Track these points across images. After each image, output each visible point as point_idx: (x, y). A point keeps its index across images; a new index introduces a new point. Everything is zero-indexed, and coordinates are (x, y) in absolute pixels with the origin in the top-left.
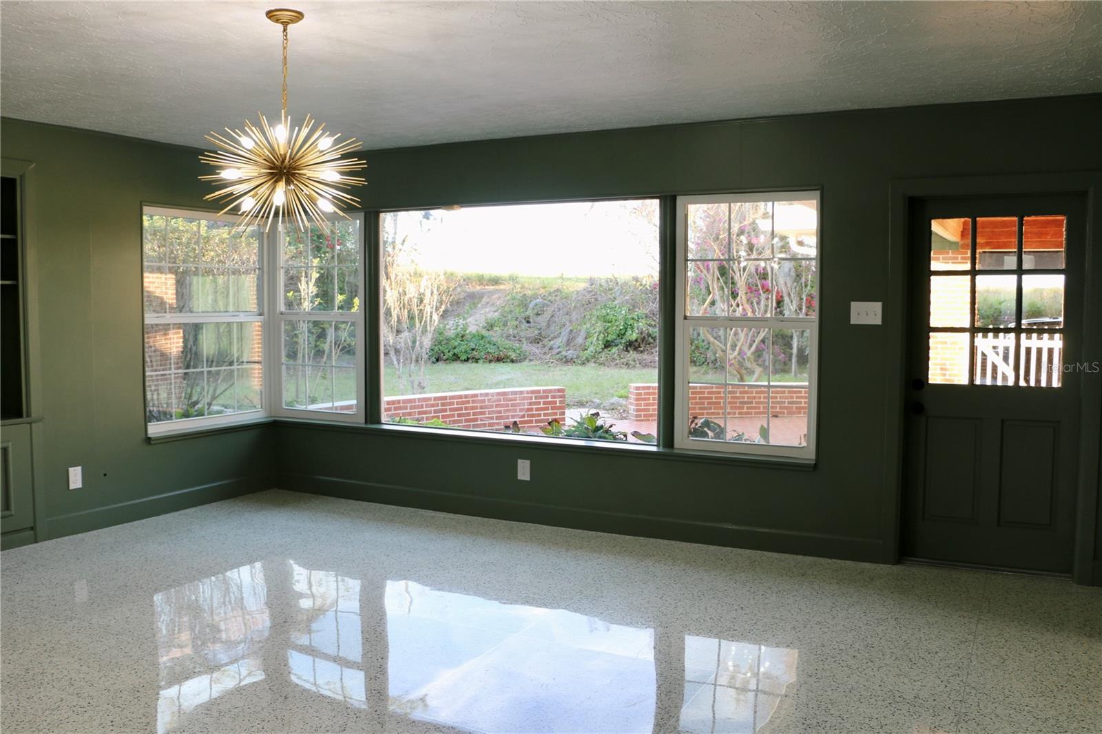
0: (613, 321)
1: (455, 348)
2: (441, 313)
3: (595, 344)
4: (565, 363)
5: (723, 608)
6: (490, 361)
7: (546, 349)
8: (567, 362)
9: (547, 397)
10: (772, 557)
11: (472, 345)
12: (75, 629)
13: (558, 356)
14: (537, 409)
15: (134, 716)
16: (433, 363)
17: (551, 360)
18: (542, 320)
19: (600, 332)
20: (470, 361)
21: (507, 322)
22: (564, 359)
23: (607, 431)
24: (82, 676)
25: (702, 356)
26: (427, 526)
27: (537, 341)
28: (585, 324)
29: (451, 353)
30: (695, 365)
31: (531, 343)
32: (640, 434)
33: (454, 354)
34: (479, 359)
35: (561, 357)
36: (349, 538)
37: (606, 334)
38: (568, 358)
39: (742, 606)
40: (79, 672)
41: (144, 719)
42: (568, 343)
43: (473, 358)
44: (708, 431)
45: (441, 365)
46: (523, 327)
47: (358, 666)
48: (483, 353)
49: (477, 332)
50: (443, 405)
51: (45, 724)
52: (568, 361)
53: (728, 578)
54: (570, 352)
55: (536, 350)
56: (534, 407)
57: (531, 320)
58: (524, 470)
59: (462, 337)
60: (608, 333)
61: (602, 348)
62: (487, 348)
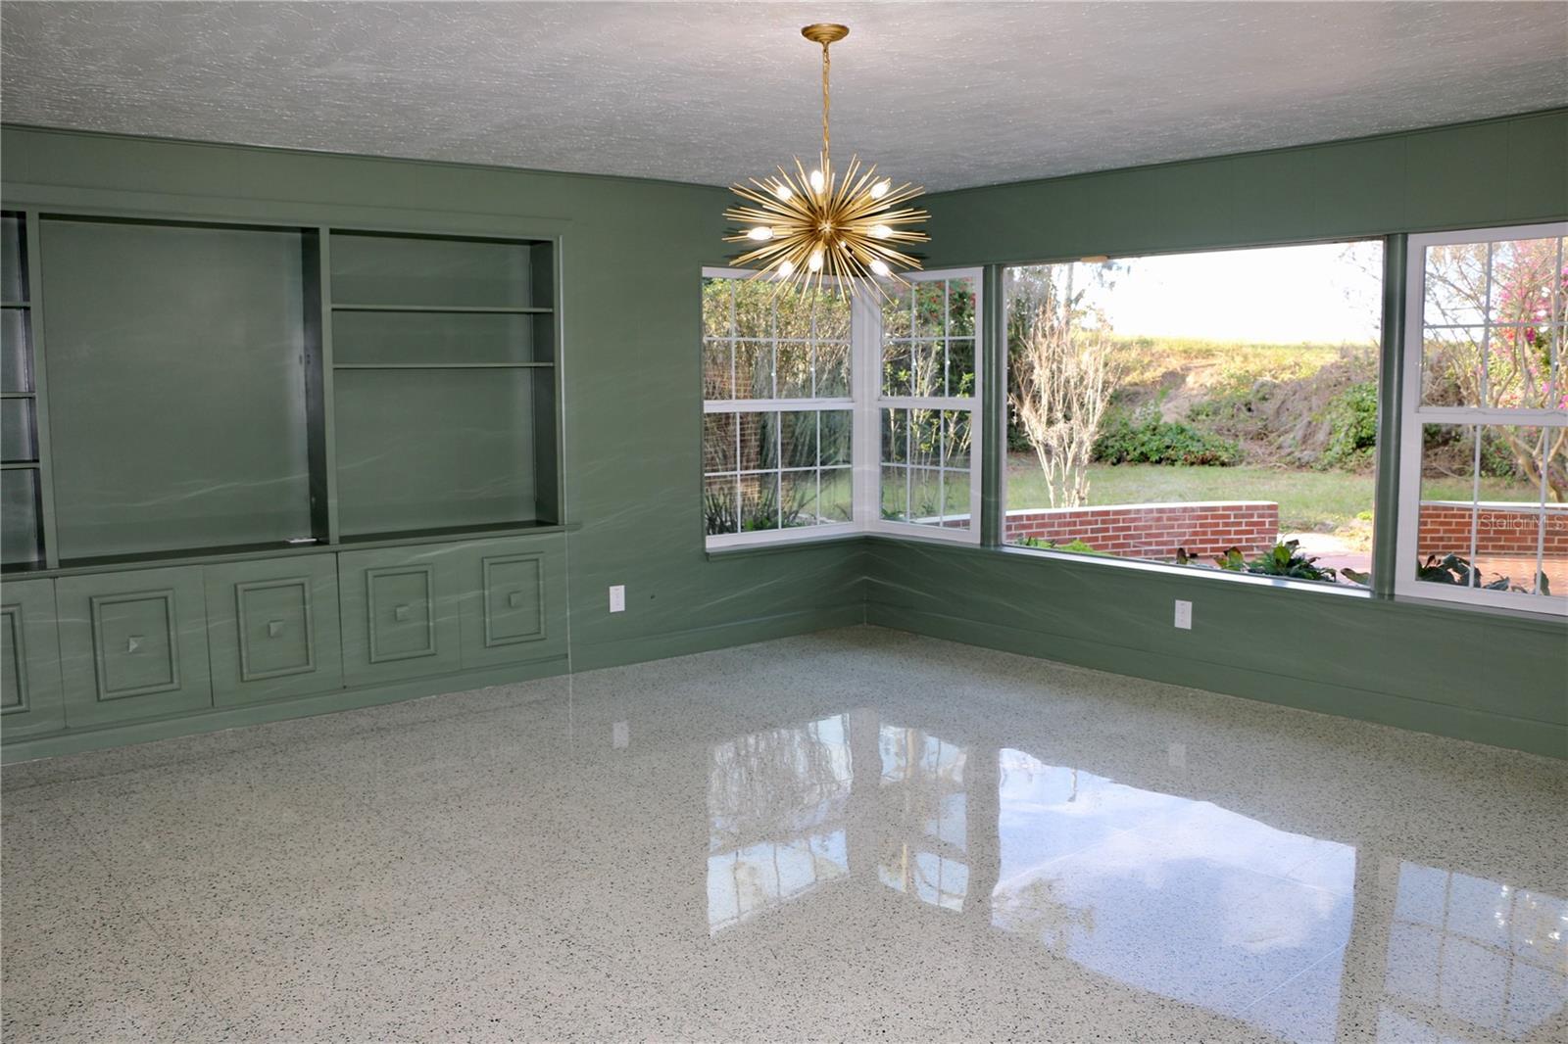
0: (1371, 409)
1: (1143, 445)
2: (1108, 398)
3: (1343, 441)
4: (1298, 467)
5: (1432, 826)
6: (1192, 464)
7: (1273, 448)
8: (1300, 467)
9: (1252, 516)
10: (1533, 762)
11: (1167, 441)
12: (595, 776)
13: (1288, 458)
14: (1237, 533)
15: (637, 880)
16: (1114, 464)
17: (1278, 464)
18: (1269, 407)
19: (1351, 426)
20: (1164, 463)
21: (1220, 409)
22: (1297, 463)
23: (1308, 567)
24: (590, 828)
25: (1505, 462)
26: (1049, 682)
27: (1260, 436)
28: (1330, 413)
29: (1138, 451)
30: (1494, 475)
31: (1252, 439)
32: (1354, 573)
33: (1142, 453)
34: (1176, 460)
35: (1293, 460)
36: (944, 692)
37: (1360, 429)
38: (1302, 461)
39: (1463, 825)
40: (589, 824)
41: (647, 885)
42: (1305, 439)
43: (1168, 459)
44: (1454, 574)
45: (1123, 468)
46: (1242, 416)
47: (961, 858)
48: (1182, 452)
49: (1177, 422)
50: (1104, 522)
51: (543, 876)
52: (1302, 466)
53: (1454, 785)
54: (1305, 452)
55: (1258, 450)
56: (1233, 529)
57: (1253, 407)
58: (1183, 615)
59: (1154, 429)
60: (1362, 427)
61: (1353, 448)
62: (1188, 446)
